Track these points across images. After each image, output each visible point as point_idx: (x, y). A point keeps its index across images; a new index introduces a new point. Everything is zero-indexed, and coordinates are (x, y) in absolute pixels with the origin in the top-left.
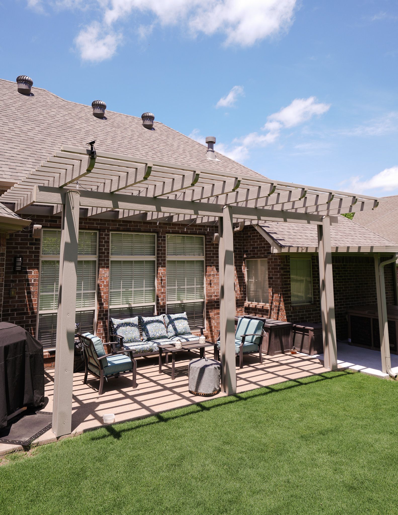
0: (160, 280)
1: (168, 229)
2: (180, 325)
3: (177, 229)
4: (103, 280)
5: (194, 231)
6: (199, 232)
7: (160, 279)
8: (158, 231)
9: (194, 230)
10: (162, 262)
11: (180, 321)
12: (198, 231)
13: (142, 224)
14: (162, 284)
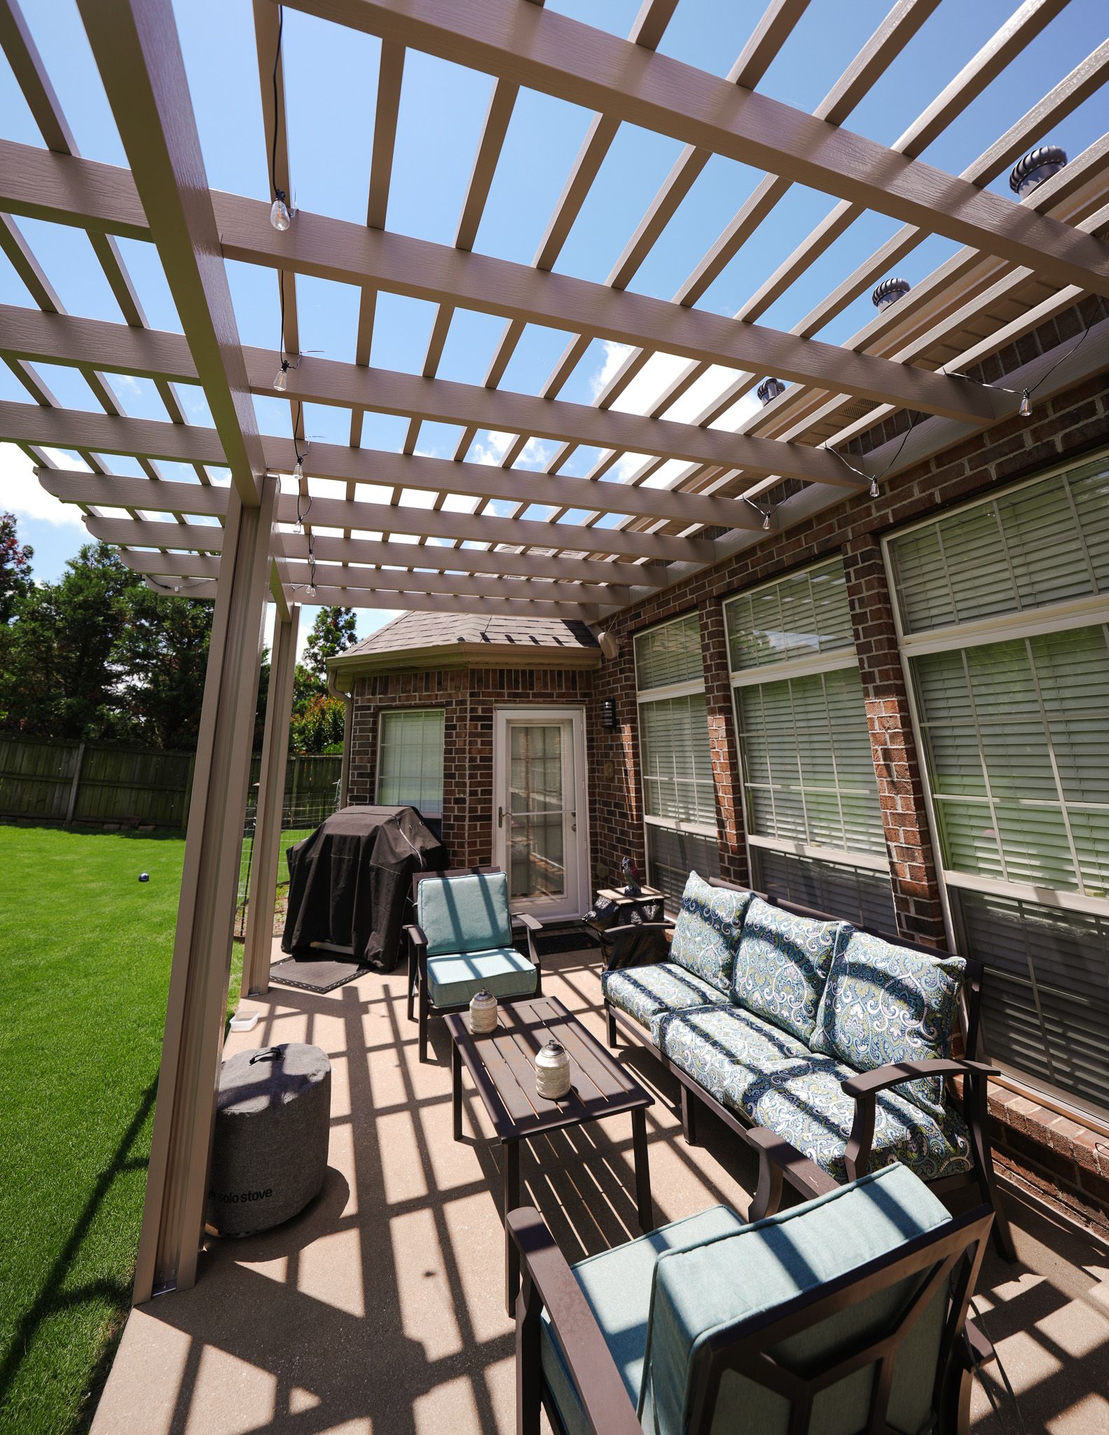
0: (880, 753)
1: (875, 514)
2: (857, 1009)
3: (917, 494)
4: (717, 750)
5: (1030, 453)
6: (1066, 439)
7: (879, 748)
8: (837, 543)
9: (1029, 443)
10: (876, 670)
11: (863, 987)
12: (1057, 439)
13: (784, 542)
14: (890, 775)
